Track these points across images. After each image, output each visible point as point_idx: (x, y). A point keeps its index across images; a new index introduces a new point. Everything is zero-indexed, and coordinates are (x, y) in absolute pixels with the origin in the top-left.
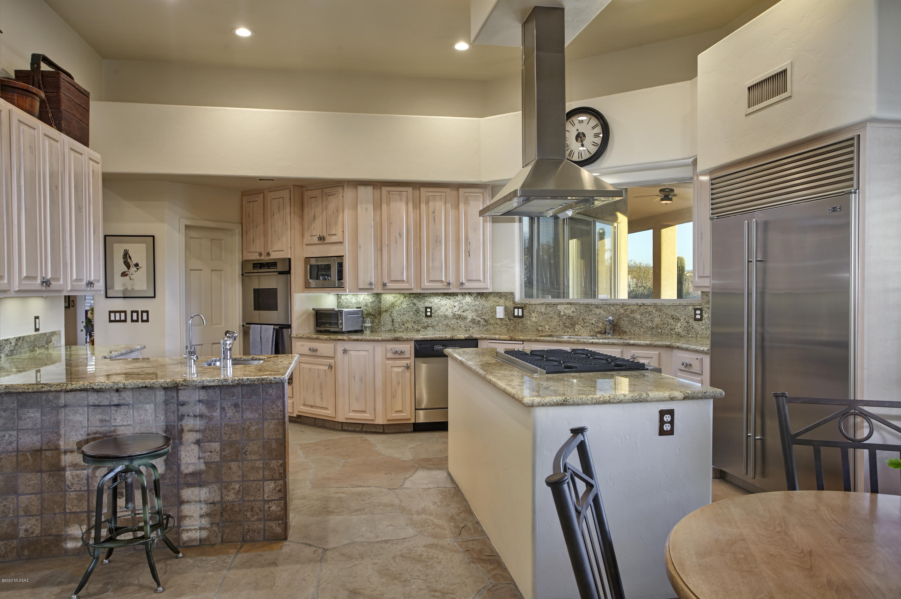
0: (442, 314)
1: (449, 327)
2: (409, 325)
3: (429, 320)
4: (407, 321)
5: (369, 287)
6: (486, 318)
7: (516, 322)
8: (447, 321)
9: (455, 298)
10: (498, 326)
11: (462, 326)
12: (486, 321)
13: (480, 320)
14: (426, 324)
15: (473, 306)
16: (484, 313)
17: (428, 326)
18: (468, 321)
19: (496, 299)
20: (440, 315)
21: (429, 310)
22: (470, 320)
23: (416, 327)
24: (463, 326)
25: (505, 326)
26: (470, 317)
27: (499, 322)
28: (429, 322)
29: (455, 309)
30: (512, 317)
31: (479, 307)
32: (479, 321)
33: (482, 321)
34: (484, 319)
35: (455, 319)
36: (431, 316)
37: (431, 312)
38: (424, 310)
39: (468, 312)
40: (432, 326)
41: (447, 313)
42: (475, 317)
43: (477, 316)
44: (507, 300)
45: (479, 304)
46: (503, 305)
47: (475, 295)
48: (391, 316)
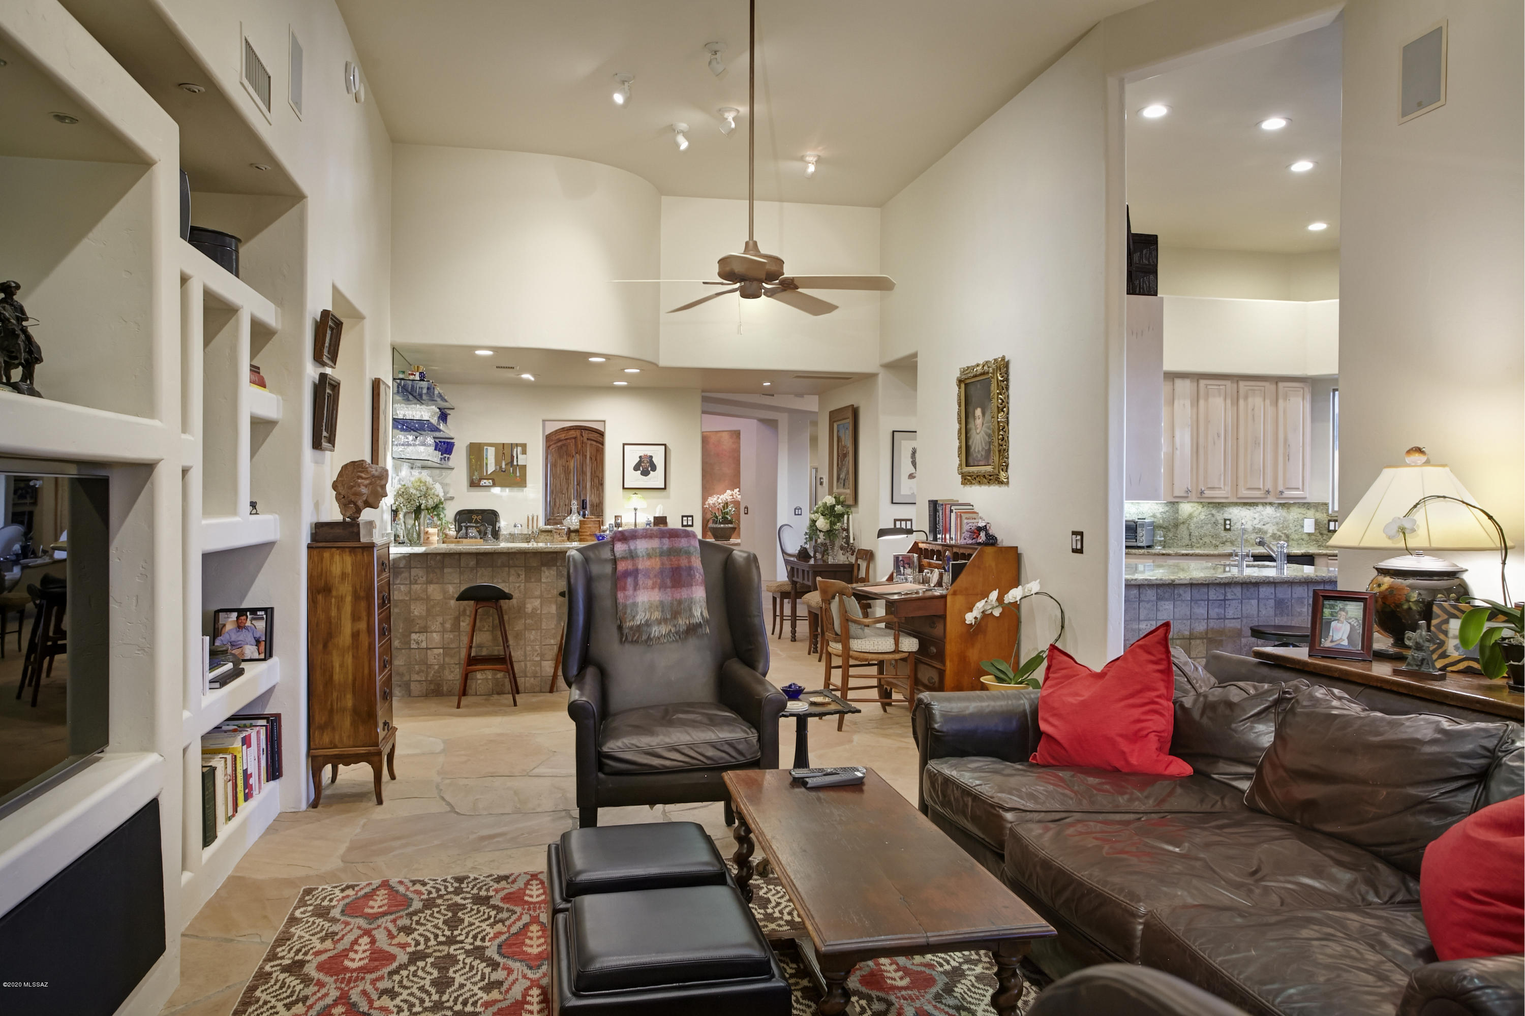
0: (1242, 527)
1: (1249, 543)
2: (1207, 540)
3: (1228, 535)
4: (1205, 535)
5: (1185, 495)
8: (1246, 535)
9: (1256, 508)
10: (1303, 542)
14: (1224, 539)
16: (1288, 526)
17: (1226, 541)
19: (1303, 510)
20: (1239, 528)
21: (1228, 522)
23: (1214, 542)
25: (1314, 543)
26: (1270, 532)
27: (1305, 537)
29: (1255, 521)
30: (1325, 532)
31: (1280, 519)
32: (1280, 536)
33: (1283, 535)
34: (1285, 534)
35: (1254, 533)
36: (1229, 530)
37: (1230, 524)
38: (1222, 522)
39: (1269, 524)
40: (1230, 541)
41: (1246, 526)
42: (1276, 532)
43: (1278, 530)
44: (1318, 511)
45: (1282, 515)
46: (1313, 517)
47: (1276, 505)
48: (1188, 528)
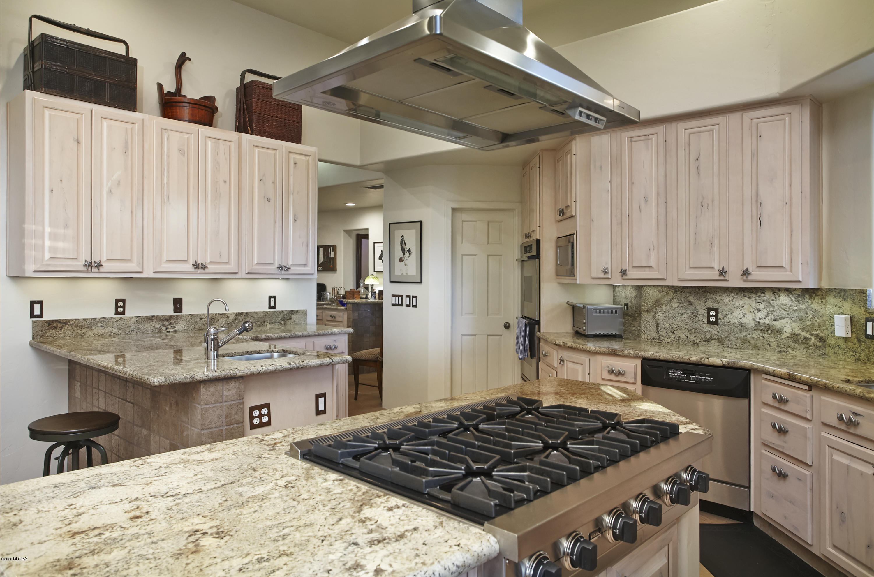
0: (736, 321)
1: (748, 344)
2: (682, 334)
3: (714, 330)
4: (679, 328)
5: (603, 276)
6: (822, 335)
7: (870, 348)
8: (745, 334)
9: (759, 296)
10: (840, 351)
11: (772, 344)
12: (821, 339)
13: (809, 336)
14: (708, 336)
15: (795, 311)
16: (816, 324)
17: (711, 338)
18: (784, 336)
19: (838, 300)
20: (732, 322)
21: (713, 313)
22: (789, 335)
23: (692, 338)
24: (774, 345)
25: (852, 353)
26: (788, 330)
27: (841, 343)
28: (713, 332)
29: (759, 315)
30: (863, 337)
31: (807, 313)
32: (806, 338)
33: (812, 338)
34: (817, 335)
35: (759, 332)
36: (716, 323)
37: (716, 316)
38: (705, 312)
39: (784, 321)
40: (718, 339)
41: (744, 321)
42: (798, 331)
43: (803, 330)
44: (854, 303)
45: (807, 308)
46: (849, 313)
47: (799, 293)
48: (654, 318)
